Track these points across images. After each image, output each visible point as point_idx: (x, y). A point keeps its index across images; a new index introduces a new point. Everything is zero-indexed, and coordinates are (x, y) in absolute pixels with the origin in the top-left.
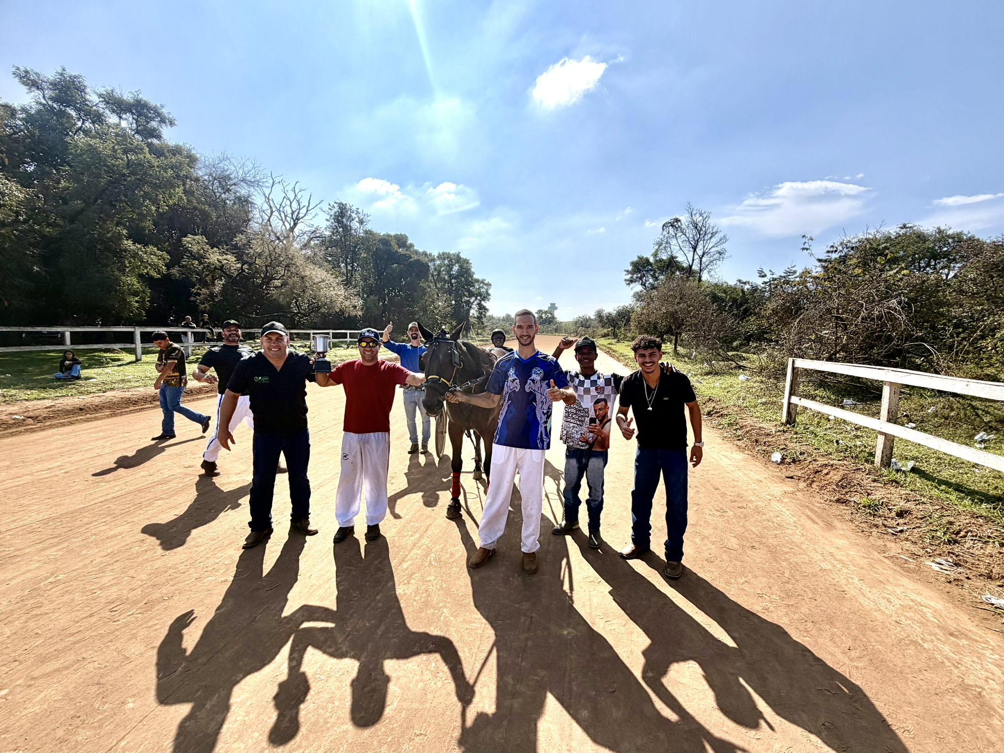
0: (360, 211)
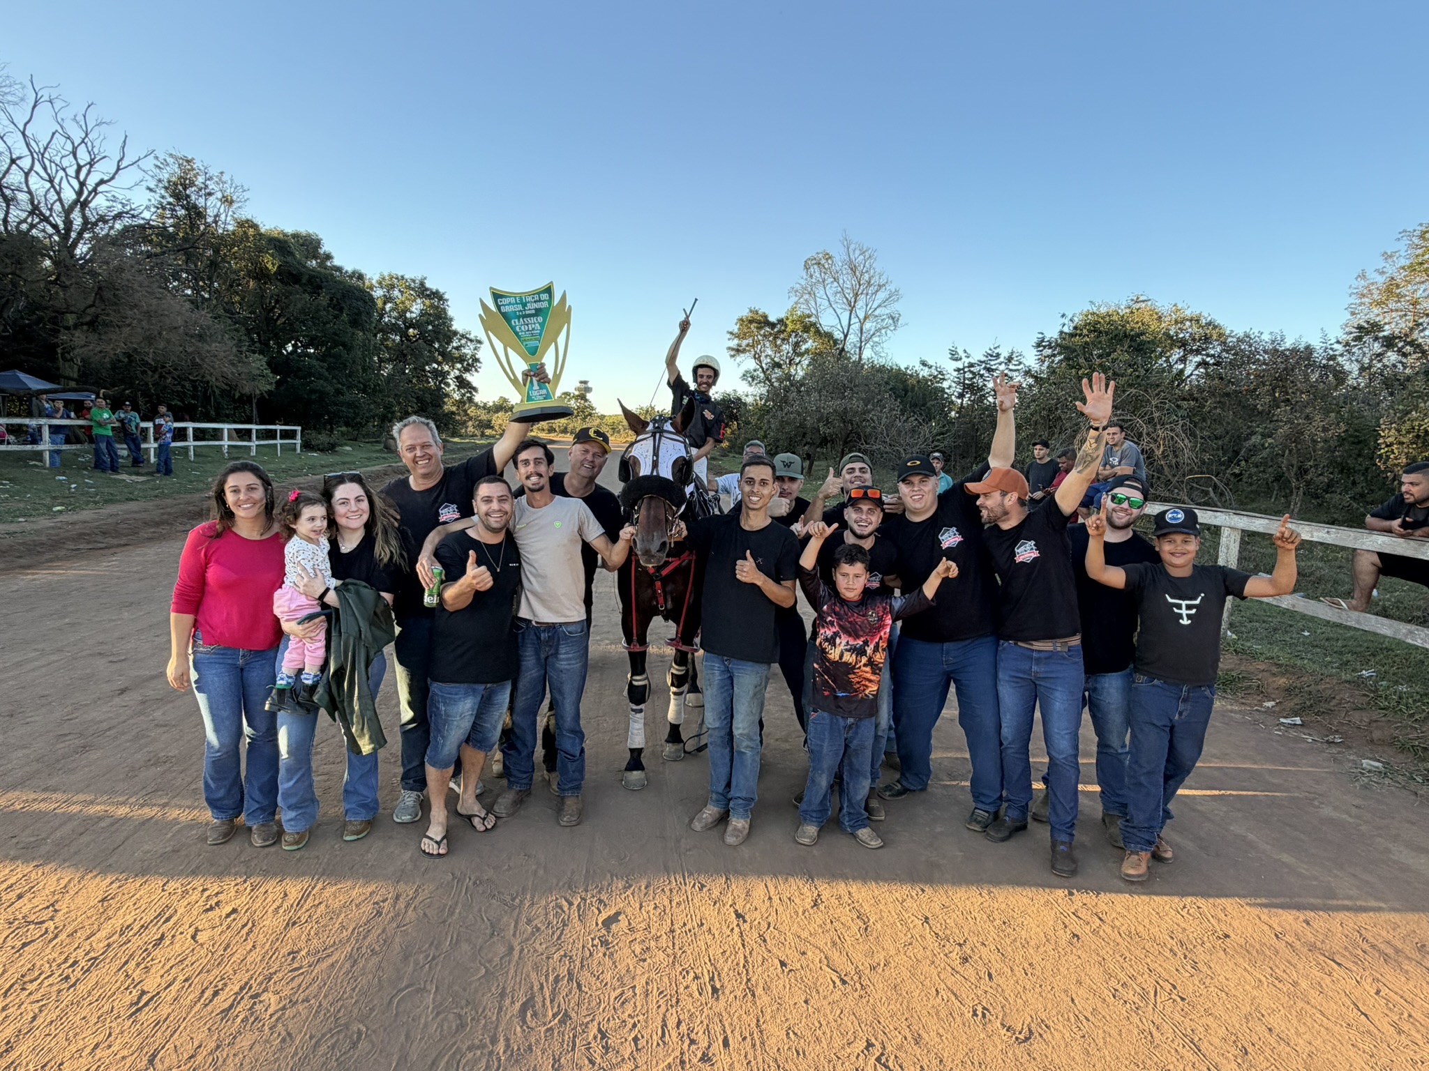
0: (224, 178)
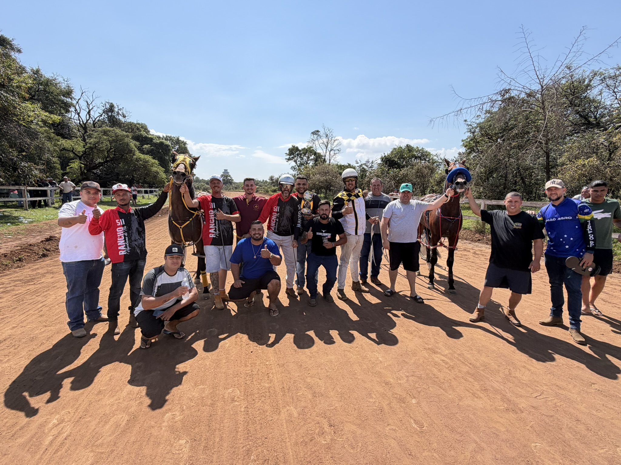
0: (124, 109)
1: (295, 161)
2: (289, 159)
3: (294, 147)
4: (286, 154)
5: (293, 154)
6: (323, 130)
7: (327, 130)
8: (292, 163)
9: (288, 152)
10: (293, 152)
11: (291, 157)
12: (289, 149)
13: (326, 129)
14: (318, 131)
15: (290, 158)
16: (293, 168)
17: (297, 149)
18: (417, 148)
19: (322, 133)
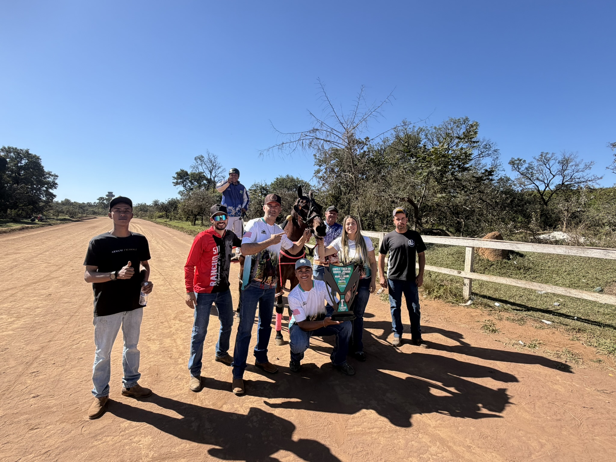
1: (184, 186)
2: (177, 184)
3: (182, 171)
4: (174, 177)
5: (181, 178)
6: (207, 155)
7: (212, 156)
8: (181, 188)
9: (176, 176)
10: (182, 176)
11: (179, 181)
12: (177, 173)
13: (210, 154)
14: (203, 157)
15: (177, 182)
16: (180, 193)
17: (186, 173)
18: (297, 179)
19: (206, 159)
